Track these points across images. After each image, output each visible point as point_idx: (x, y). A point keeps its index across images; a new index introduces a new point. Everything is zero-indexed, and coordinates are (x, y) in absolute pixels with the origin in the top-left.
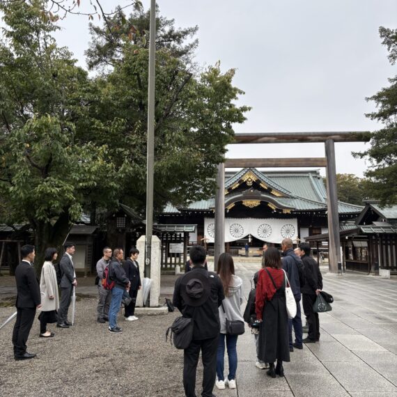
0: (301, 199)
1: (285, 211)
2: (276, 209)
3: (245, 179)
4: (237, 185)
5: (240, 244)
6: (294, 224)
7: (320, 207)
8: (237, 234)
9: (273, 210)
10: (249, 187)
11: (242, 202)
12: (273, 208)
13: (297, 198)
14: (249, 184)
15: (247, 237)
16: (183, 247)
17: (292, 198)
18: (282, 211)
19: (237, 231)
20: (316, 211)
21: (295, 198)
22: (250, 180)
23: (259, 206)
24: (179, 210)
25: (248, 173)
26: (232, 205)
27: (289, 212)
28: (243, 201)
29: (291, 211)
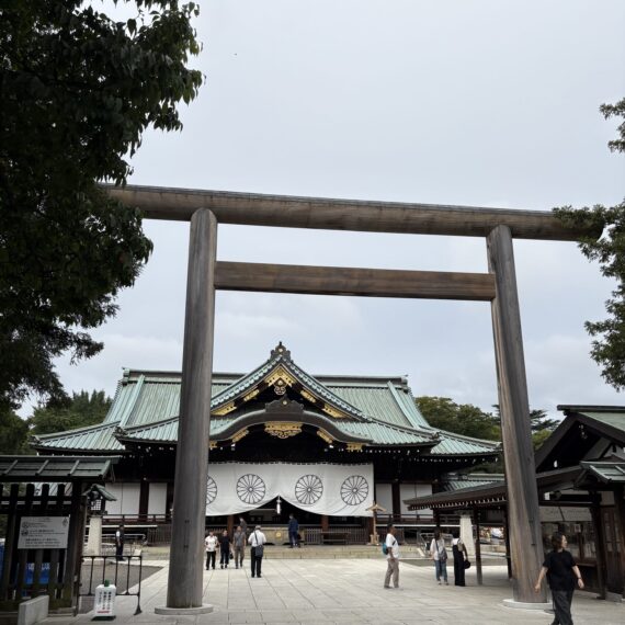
0: (382, 423)
1: (352, 448)
2: (334, 443)
3: (271, 381)
4: (255, 393)
5: (256, 517)
6: (366, 474)
7: (420, 440)
8: (250, 498)
9: (327, 444)
10: (278, 397)
11: (263, 426)
12: (327, 439)
13: (374, 421)
14: (280, 391)
15: (272, 504)
16: (66, 529)
17: (365, 421)
18: (345, 446)
19: (251, 489)
20: (412, 447)
21: (369, 422)
22: (280, 383)
23: (298, 435)
24: (123, 443)
25: (278, 368)
26: (243, 433)
27: (358, 448)
28: (267, 424)
29: (364, 447)
